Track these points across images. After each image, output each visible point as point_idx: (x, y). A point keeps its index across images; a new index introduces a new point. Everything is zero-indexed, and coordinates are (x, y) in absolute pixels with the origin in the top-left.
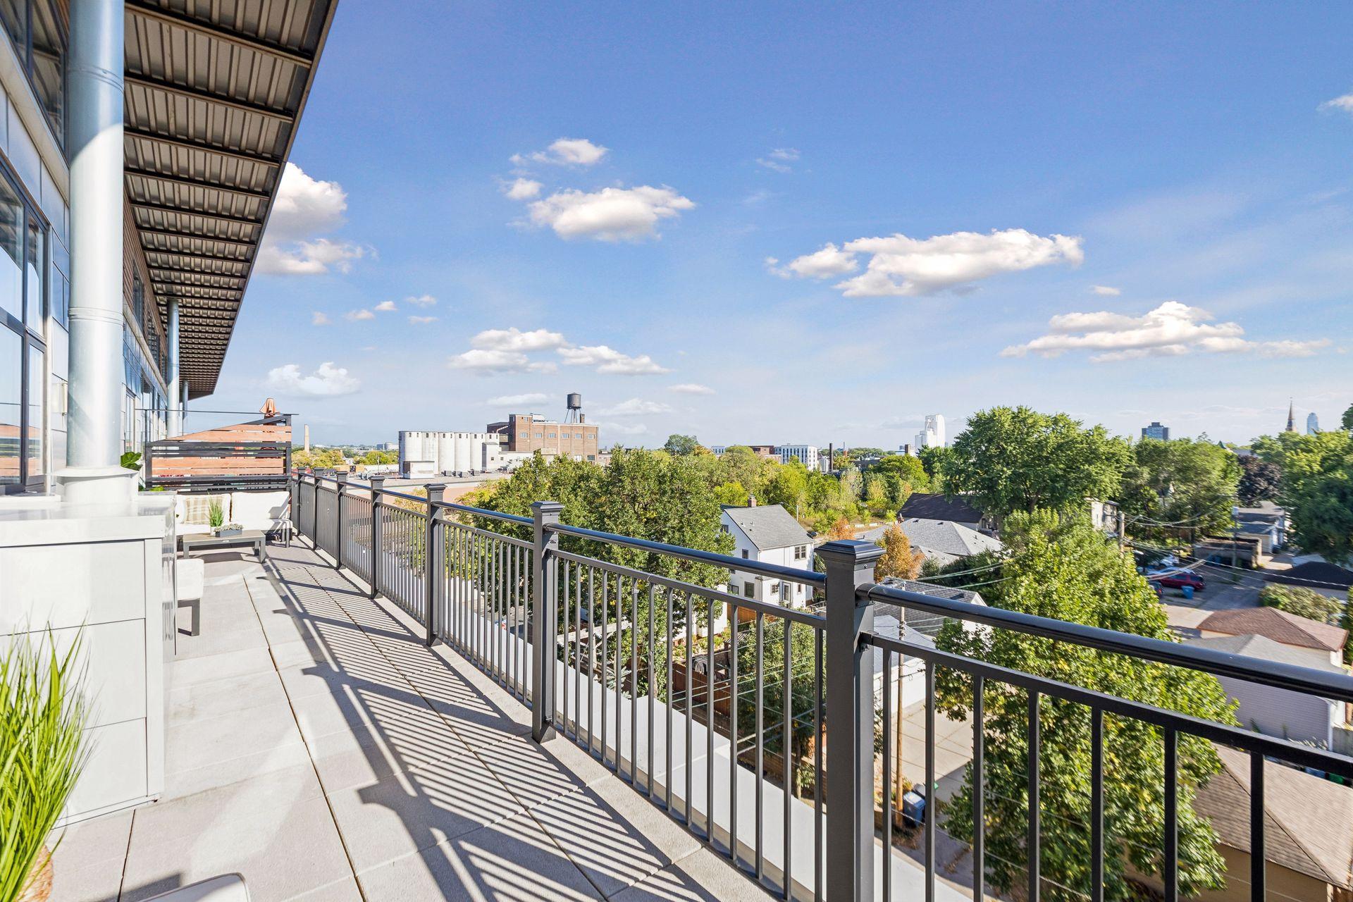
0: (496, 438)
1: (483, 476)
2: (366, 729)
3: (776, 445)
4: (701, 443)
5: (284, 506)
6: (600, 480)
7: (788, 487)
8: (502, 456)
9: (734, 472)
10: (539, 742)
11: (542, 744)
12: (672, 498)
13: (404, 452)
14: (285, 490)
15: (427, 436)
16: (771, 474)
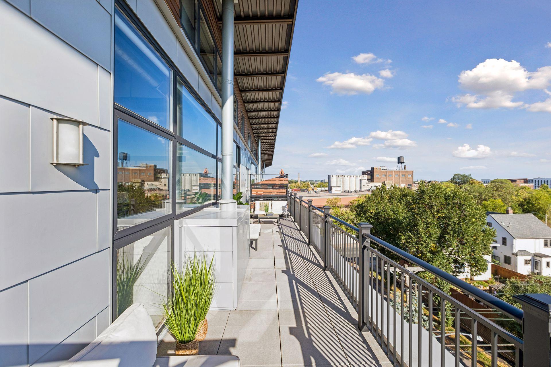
0: (365, 177)
1: (360, 193)
2: (297, 301)
3: (529, 178)
4: (473, 178)
5: (286, 206)
6: (413, 197)
7: (539, 203)
8: (368, 184)
9: (496, 194)
10: (361, 331)
11: (362, 332)
12: (453, 207)
13: (330, 183)
14: (286, 200)
15: (338, 177)
16: (525, 195)
